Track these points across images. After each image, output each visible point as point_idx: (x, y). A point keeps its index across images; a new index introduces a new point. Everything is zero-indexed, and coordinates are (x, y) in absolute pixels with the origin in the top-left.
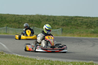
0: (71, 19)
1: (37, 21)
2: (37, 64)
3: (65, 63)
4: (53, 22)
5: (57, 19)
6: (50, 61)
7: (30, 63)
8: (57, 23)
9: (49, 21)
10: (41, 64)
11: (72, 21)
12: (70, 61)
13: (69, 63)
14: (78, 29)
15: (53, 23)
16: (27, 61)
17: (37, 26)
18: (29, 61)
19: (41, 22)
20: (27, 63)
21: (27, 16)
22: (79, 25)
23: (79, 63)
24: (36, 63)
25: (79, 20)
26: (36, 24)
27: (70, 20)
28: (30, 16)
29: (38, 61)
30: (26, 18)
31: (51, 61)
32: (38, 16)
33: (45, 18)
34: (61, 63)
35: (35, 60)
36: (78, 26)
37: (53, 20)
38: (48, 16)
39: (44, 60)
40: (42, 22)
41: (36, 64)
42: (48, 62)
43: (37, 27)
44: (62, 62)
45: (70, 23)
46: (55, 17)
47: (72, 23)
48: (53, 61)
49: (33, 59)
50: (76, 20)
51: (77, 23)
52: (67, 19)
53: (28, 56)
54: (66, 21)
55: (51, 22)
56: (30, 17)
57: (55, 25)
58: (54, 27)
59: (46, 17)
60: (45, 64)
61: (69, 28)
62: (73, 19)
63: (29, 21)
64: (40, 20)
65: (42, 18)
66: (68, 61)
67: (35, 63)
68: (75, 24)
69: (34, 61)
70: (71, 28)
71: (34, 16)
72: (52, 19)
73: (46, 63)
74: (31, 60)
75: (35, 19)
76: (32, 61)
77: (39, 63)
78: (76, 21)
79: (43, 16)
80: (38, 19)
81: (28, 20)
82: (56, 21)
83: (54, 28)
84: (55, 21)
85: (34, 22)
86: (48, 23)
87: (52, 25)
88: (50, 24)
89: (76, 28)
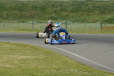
0: (81, 3)
1: (41, 8)
8: (65, 9)
9: (55, 7)
11: (83, 6)
14: (89, 15)
15: (60, 9)
19: (46, 8)
21: (30, 1)
22: (91, 11)
25: (90, 4)
26: (40, 11)
27: (80, 5)
30: (29, 4)
33: (50, 4)
36: (89, 11)
37: (61, 6)
38: (54, 1)
45: (80, 8)
46: (62, 1)
47: (83, 8)
50: (87, 5)
51: (88, 8)
52: (76, 3)
54: (76, 6)
55: (58, 7)
56: (34, 3)
57: (62, 12)
58: (62, 14)
59: (52, 2)
61: (79, 14)
62: (83, 3)
63: (32, 7)
64: (45, 6)
65: (47, 4)
68: (85, 9)
70: (81, 14)
71: (37, 1)
72: (59, 4)
75: (39, 5)
78: (87, 6)
80: (42, 5)
81: (31, 6)
82: (64, 6)
84: (63, 7)
85: (38, 8)
86: (54, 9)
87: (60, 12)
88: (57, 11)
89: (87, 15)
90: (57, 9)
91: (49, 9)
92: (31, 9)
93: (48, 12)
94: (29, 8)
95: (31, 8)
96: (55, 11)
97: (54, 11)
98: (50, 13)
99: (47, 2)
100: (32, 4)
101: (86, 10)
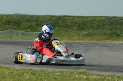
0: (59, 18)
1: (15, 22)
2: (15, 73)
3: (51, 72)
4: (36, 23)
5: (41, 20)
6: (32, 71)
7: (7, 73)
8: (41, 24)
9: (31, 22)
10: (20, 74)
11: (60, 22)
12: (57, 71)
13: (56, 73)
14: (67, 31)
15: (36, 24)
16: (3, 70)
17: (15, 27)
18: (6, 70)
19: (21, 23)
20: (3, 73)
21: (3, 15)
22: (69, 26)
23: (68, 72)
24: (14, 73)
25: (69, 20)
26: (14, 26)
27: (57, 20)
28: (7, 16)
29: (17, 70)
30: (3, 18)
31: (34, 70)
32: (17, 15)
33: (26, 19)
34: (45, 72)
35: (13, 69)
36: (67, 27)
37: (37, 21)
38: (30, 16)
39: (24, 70)
41: (14, 74)
42: (29, 72)
43: (16, 29)
44: (47, 71)
45: (57, 24)
46: (38, 16)
47: (60, 24)
48: (36, 71)
49: (11, 69)
50: (64, 20)
51: (66, 24)
52: (53, 18)
53: (4, 65)
54: (53, 22)
55: (34, 22)
56: (8, 17)
57: (38, 27)
58: (37, 29)
59: (28, 17)
60: (25, 73)
61: (56, 30)
62: (61, 19)
63: (6, 22)
64: (20, 20)
65: (22, 18)
66: (54, 71)
67: (12, 73)
68: (63, 25)
69: (12, 71)
70: (58, 30)
71: (12, 15)
72: (34, 19)
73: (27, 73)
74: (8, 69)
75: (13, 19)
76: (9, 71)
77: (18, 73)
78: (65, 21)
79: (23, 15)
80: (17, 19)
81: (4, 20)
82: (40, 21)
84: (39, 22)
85: (12, 23)
86: (29, 24)
87: (35, 27)
88: (32, 26)
89: (64, 31)
90: (33, 24)
91: (24, 24)
92: (5, 24)
93: (23, 27)
94: (2, 23)
96: (30, 26)
97: (29, 26)
98: (24, 29)
99: (22, 17)
100: (6, 18)
101: (63, 26)
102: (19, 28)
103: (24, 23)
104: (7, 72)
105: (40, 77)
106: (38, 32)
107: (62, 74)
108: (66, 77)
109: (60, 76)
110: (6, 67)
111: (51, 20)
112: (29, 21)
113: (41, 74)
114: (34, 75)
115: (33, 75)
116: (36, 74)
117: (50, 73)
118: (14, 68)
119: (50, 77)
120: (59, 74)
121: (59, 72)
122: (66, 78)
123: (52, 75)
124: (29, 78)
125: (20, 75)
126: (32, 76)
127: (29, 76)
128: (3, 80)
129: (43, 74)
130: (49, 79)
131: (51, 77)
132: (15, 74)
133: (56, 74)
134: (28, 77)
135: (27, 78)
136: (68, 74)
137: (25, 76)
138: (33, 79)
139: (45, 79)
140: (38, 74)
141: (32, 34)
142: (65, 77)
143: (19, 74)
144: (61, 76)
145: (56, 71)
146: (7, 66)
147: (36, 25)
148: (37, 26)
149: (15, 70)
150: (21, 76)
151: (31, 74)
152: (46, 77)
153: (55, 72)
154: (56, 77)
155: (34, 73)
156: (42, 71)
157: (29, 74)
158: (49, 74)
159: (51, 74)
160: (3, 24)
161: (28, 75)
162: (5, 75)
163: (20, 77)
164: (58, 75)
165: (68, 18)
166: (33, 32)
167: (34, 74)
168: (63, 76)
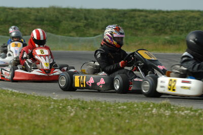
0: (123, 14)
1: (51, 21)
2: (52, 107)
3: (112, 104)
4: (85, 21)
5: (93, 16)
6: (80, 102)
8: (93, 23)
9: (77, 21)
10: (60, 107)
11: (125, 20)
12: (121, 102)
13: (119, 106)
14: (136, 35)
15: (85, 24)
16: (32, 101)
17: (51, 29)
18: (37, 102)
19: (60, 22)
20: (32, 107)
21: (31, 9)
22: (140, 28)
23: (139, 105)
24: (50, 106)
25: (139, 16)
26: (49, 27)
27: (121, 17)
28: (38, 10)
29: (55, 101)
30: (30, 13)
31: (83, 102)
32: (54, 9)
33: (68, 15)
34: (102, 104)
35: (48, 100)
36: (136, 29)
37: (86, 19)
38: (75, 10)
39: (67, 100)
40: (62, 21)
41: (50, 108)
42: (75, 104)
43: (52, 33)
44: (105, 103)
46: (89, 11)
47: (125, 24)
48: (86, 102)
49: (45, 99)
50: (132, 17)
51: (135, 24)
52: (113, 14)
53: (33, 93)
54: (113, 19)
55: (82, 21)
56: (38, 12)
57: (88, 29)
58: (88, 32)
59: (72, 12)
60: (69, 107)
62: (126, 15)
63: (36, 20)
64: (58, 18)
65: (62, 14)
66: (117, 102)
67: (48, 106)
68: (130, 25)
69: (47, 103)
71: (45, 9)
72: (82, 15)
73: (71, 106)
74: (41, 99)
75: (47, 16)
76: (42, 103)
77: (56, 106)
78: (133, 19)
79: (64, 9)
80: (53, 15)
81: (32, 17)
82: (92, 19)
83: (88, 35)
84: (90, 20)
85: (45, 22)
86: (74, 24)
87: (83, 28)
88: (79, 26)
89: (132, 35)
90: (79, 24)
91: (65, 24)
92: (33, 24)
93: (63, 29)
94: (29, 22)
95: (33, 22)
96: (76, 27)
97: (74, 27)
98: (66, 31)
99: (63, 11)
100: (36, 14)
101: (131, 28)
102: (58, 30)
103: (64, 22)
104: (39, 104)
105: (93, 113)
106: (88, 37)
107: (130, 107)
108: (137, 113)
109: (127, 111)
110: (36, 96)
111: (110, 16)
112: (73, 18)
113: (95, 108)
114: (83, 110)
115: (81, 110)
116: (87, 108)
117: (110, 106)
118: (49, 97)
119: (109, 113)
120: (125, 107)
121: (124, 104)
122: (137, 115)
123: (114, 110)
124: (76, 115)
125: (60, 110)
126: (81, 112)
127: (76, 111)
128: (32, 117)
129: (99, 108)
130: (108, 116)
131: (112, 113)
132: (52, 109)
133: (119, 108)
134: (74, 112)
135: (72, 114)
136: (139, 108)
137: (69, 110)
138: (82, 116)
139: (102, 116)
140: (89, 108)
141: (78, 41)
142: (135, 113)
143: (58, 108)
144: (129, 112)
145: (119, 103)
146: (39, 94)
147: (85, 26)
148: (87, 27)
149: (51, 101)
150: (62, 111)
151: (78, 108)
152: (104, 113)
153: (117, 104)
154: (120, 113)
155: (83, 106)
156: (96, 102)
157: (75, 107)
158: (108, 108)
159: (112, 108)
160: (31, 23)
161: (73, 110)
162: (35, 109)
163: (61, 113)
164: (122, 110)
165: (137, 13)
166: (80, 37)
167: (84, 108)
168: (131, 111)
